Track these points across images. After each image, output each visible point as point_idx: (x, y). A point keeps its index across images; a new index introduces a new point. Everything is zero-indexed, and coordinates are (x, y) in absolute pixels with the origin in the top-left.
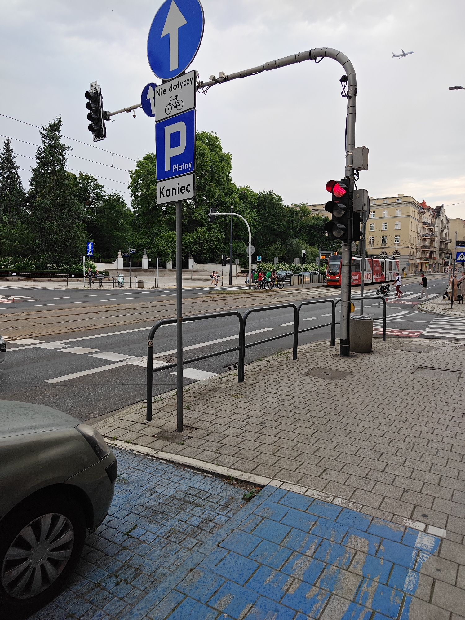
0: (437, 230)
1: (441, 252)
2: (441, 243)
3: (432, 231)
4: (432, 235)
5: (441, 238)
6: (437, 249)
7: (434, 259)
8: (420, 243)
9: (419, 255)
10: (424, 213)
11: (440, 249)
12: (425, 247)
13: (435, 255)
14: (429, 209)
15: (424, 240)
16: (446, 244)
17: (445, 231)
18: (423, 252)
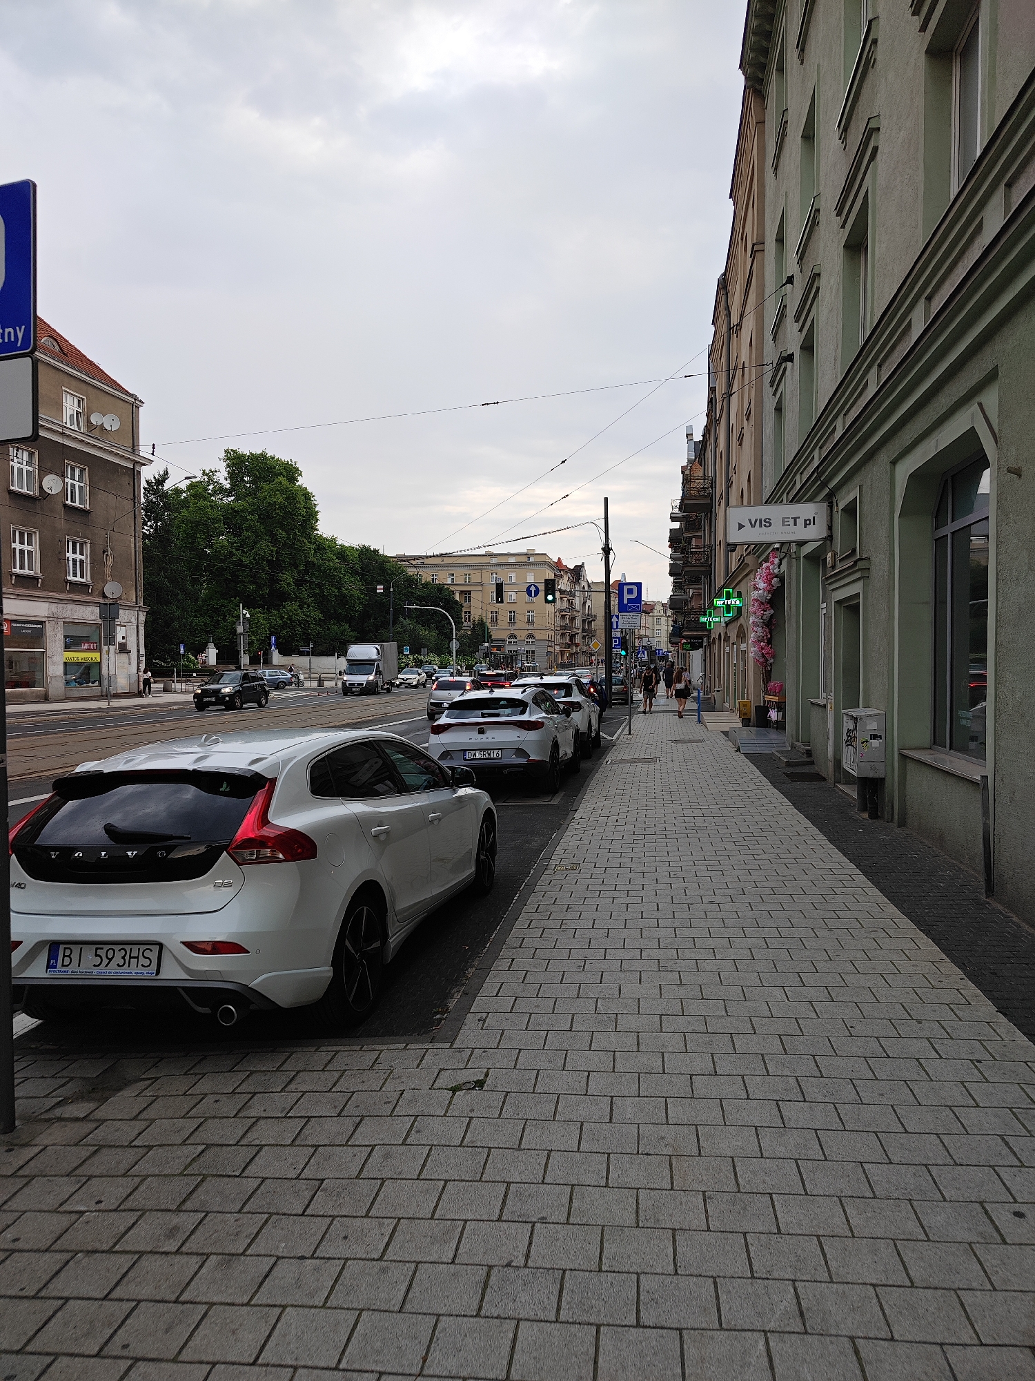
0: (577, 601)
1: (585, 634)
2: (584, 621)
3: (572, 603)
4: (573, 609)
5: (584, 613)
6: (580, 631)
7: (577, 645)
8: (558, 621)
9: (558, 639)
10: (561, 576)
11: (584, 630)
12: (564, 627)
13: (578, 640)
14: (568, 570)
15: (563, 617)
16: (589, 623)
17: (589, 603)
18: (563, 635)
